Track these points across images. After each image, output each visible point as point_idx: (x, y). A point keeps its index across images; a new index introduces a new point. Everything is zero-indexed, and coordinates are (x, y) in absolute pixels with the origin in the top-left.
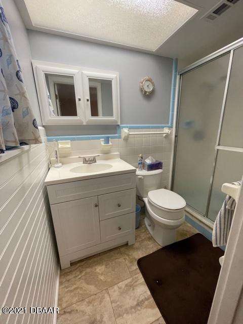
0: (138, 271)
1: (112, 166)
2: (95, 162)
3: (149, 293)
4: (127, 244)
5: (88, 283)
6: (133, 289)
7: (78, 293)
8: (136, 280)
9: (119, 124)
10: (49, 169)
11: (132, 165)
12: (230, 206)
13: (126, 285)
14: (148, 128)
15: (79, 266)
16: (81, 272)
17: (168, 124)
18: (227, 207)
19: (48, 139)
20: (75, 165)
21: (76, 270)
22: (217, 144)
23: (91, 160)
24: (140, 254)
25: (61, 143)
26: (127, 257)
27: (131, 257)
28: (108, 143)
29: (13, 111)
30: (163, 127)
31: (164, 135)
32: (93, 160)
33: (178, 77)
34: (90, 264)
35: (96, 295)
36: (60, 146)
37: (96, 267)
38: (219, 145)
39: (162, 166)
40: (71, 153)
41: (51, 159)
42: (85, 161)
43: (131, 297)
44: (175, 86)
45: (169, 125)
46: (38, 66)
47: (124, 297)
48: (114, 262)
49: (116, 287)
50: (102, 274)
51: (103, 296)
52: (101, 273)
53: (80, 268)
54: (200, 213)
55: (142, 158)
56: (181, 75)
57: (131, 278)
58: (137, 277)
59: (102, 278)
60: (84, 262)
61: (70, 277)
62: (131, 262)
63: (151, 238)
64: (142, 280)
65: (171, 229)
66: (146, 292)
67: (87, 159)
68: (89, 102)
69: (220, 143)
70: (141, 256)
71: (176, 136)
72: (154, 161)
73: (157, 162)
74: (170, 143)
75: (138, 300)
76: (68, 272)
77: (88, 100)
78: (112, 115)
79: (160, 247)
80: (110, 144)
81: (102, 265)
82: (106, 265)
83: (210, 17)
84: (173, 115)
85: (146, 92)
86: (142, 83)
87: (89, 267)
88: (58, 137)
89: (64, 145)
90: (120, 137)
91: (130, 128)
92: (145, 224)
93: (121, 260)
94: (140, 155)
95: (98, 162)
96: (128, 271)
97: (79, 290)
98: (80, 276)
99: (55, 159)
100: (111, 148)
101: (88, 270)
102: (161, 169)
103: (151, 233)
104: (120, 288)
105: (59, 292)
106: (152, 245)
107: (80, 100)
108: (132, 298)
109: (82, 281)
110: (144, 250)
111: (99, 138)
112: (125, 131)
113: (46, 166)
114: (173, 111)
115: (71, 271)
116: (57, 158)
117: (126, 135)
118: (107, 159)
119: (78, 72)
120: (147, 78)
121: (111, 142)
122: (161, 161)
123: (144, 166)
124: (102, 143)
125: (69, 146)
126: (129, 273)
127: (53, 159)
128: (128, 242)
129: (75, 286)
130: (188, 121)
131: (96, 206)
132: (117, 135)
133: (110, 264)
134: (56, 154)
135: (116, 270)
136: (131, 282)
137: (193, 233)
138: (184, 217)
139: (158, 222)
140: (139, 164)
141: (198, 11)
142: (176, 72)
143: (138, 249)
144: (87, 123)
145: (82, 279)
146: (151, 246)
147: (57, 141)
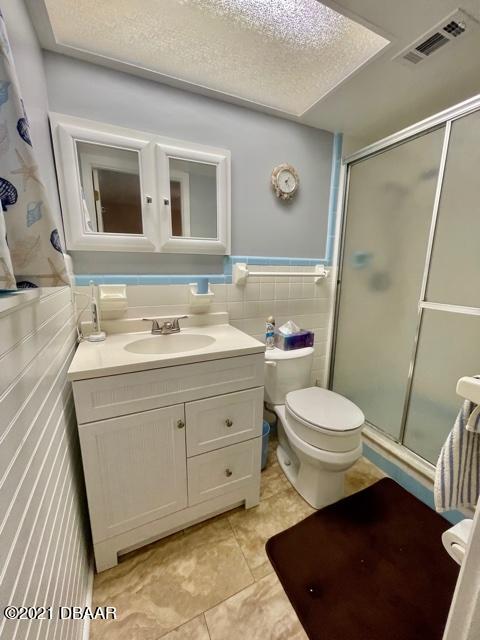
0: (270, 567)
1: (213, 340)
2: (179, 330)
3: (294, 617)
4: (242, 507)
5: (159, 603)
6: (261, 611)
7: (138, 628)
8: (265, 589)
9: (228, 253)
10: (77, 345)
11: (257, 338)
12: (473, 424)
13: (245, 603)
14: (286, 263)
15: (138, 563)
16: (142, 577)
17: (324, 257)
18: (467, 427)
19: (76, 279)
20: (134, 336)
21: (131, 570)
22: (422, 297)
23: (170, 327)
24: (272, 528)
25: (107, 290)
26: (243, 537)
27: (253, 537)
28: (206, 291)
29: (5, 209)
30: (313, 264)
31: (316, 279)
32: (174, 327)
33: (343, 168)
34: (163, 558)
35: (176, 629)
36: (103, 295)
37: (176, 563)
38: (425, 300)
39: (312, 341)
40: (126, 311)
41: (83, 323)
42: (157, 328)
43: (256, 630)
44: (337, 185)
45: (326, 259)
46: (61, 124)
47: (241, 632)
48: (215, 550)
49: (221, 610)
50: (190, 579)
51: (194, 630)
52: (187, 576)
53: (140, 566)
54: (388, 436)
55: (274, 324)
56: (348, 165)
57: (255, 586)
58: (268, 582)
59: (190, 588)
60: (149, 553)
61: (117, 590)
62: (253, 547)
63: (291, 491)
64: (279, 588)
65: (335, 471)
66: (287, 616)
67: (161, 325)
68: (169, 207)
69: (428, 297)
70: (274, 533)
71: (338, 282)
72: (298, 329)
73: (304, 333)
74: (328, 295)
75: (272, 636)
76: (112, 579)
77: (166, 203)
78: (214, 235)
79: (311, 511)
80: (210, 293)
81: (190, 558)
82: (199, 557)
83: (410, 57)
84: (332, 240)
85: (282, 194)
86: (275, 176)
87: (159, 564)
88: (100, 277)
89: (113, 293)
90: (229, 281)
91: (250, 263)
92: (278, 461)
93: (231, 543)
94: (271, 318)
95: (184, 331)
96: (247, 568)
97: (138, 621)
98: (139, 588)
99: (91, 322)
100: (211, 302)
101: (158, 572)
102: (311, 346)
103: (292, 479)
104: (230, 610)
105: (91, 629)
106: (295, 506)
107: (149, 201)
108: (259, 632)
109: (144, 597)
110: (279, 518)
111: (186, 282)
112: (240, 269)
113: (70, 337)
114: (333, 233)
115: (119, 576)
116: (95, 320)
117: (244, 276)
118: (202, 325)
119: (149, 145)
120: (285, 166)
121: (212, 291)
122: (312, 331)
123: (276, 340)
124: (194, 292)
125: (122, 295)
126: (248, 572)
127: (88, 322)
128: (244, 501)
129: (128, 613)
130: (359, 253)
131: (181, 425)
132: (223, 276)
133: (208, 554)
134: (95, 313)
135: (220, 568)
136: (255, 595)
137: (376, 478)
138: (361, 446)
139: (309, 457)
140: (268, 335)
141: (388, 42)
142: (339, 158)
143: (265, 516)
144: (163, 248)
145: (146, 593)
146: (292, 509)
147: (96, 285)
